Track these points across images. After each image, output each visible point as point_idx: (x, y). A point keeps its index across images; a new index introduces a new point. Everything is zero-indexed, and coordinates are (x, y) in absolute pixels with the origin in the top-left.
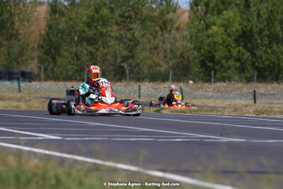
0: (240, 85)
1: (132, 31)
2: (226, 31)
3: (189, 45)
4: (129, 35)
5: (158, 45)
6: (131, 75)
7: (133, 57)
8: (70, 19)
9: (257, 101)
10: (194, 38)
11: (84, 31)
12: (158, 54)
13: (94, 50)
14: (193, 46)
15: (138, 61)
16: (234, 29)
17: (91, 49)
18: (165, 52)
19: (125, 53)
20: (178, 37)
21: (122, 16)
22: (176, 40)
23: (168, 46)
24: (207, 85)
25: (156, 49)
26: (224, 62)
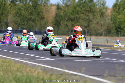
3: (111, 22)
4: (87, 18)
5: (98, 22)
6: (88, 34)
7: (89, 26)
8: (65, 11)
10: (113, 19)
11: (70, 16)
12: (98, 25)
13: (73, 24)
14: (112, 22)
15: (91, 28)
17: (72, 23)
18: (102, 25)
19: (86, 25)
20: (106, 19)
21: (85, 10)
22: (105, 20)
23: (102, 22)
24: (117, 38)
25: (98, 23)
26: (124, 29)
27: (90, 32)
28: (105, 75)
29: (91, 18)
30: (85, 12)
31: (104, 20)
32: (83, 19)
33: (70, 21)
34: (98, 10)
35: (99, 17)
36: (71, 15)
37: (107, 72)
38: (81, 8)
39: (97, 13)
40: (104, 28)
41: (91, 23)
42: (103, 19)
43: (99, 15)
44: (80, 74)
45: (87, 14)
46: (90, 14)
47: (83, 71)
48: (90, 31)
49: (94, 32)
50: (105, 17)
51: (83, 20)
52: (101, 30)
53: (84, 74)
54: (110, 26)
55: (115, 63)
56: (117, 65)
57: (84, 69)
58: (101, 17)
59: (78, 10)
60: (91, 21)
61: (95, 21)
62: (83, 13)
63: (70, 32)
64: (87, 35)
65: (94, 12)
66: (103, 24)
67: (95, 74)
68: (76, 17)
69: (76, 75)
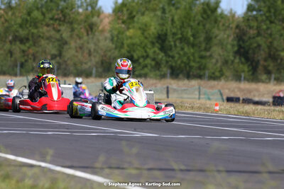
0: (154, 81)
1: (61, 33)
2: (143, 34)
3: (111, 45)
4: (58, 36)
5: (83, 44)
6: (59, 71)
7: (60, 55)
8: (6, 21)
9: (170, 96)
10: (115, 39)
11: (17, 31)
12: (83, 53)
13: (26, 49)
14: (114, 46)
15: (66, 59)
16: (151, 33)
17: (23, 47)
18: (90, 51)
19: (54, 52)
20: (101, 38)
21: (52, 19)
22: (98, 40)
23: (92, 46)
25: (81, 48)
26: (141, 60)
27: (65, 69)
28: (98, 165)
29: (66, 35)
30: (52, 22)
31: (95, 39)
32: (48, 39)
33: (18, 43)
34: (81, 18)
35: (85, 34)
36: (20, 30)
37: (102, 158)
39: (79, 24)
40: (95, 59)
41: (66, 47)
42: (93, 38)
43: (83, 30)
44: (43, 164)
45: (56, 26)
46: (62, 28)
47: (49, 158)
48: (63, 66)
49: (72, 68)
50: (97, 33)
51: (47, 41)
52: (89, 64)
53: (50, 163)
54: (109, 54)
55: (121, 139)
56: (124, 143)
57: (51, 152)
58: (88, 34)
59: (37, 18)
60: (66, 43)
61: (76, 42)
62: (48, 25)
63: (18, 68)
65: (71, 23)
66: (92, 50)
67: (75, 164)
68: (33, 33)
69: (32, 166)
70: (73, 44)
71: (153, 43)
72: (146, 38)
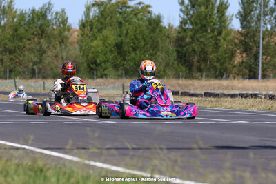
0: (113, 80)
1: (40, 44)
2: (103, 43)
3: (79, 53)
4: (38, 47)
5: (58, 53)
6: (40, 75)
7: (40, 62)
11: (7, 45)
12: (57, 60)
13: (14, 57)
14: (81, 54)
15: (45, 65)
16: (109, 42)
17: (11, 56)
18: (63, 58)
19: (35, 59)
20: (71, 48)
21: (33, 34)
22: (70, 50)
23: (64, 54)
24: (90, 81)
25: (56, 56)
26: (103, 64)
27: (44, 73)
28: (68, 147)
29: (44, 46)
30: (32, 36)
31: (67, 49)
32: (29, 50)
33: (8, 54)
34: (56, 33)
35: (59, 45)
36: (9, 43)
37: (71, 142)
38: (26, 30)
39: (54, 38)
41: (44, 55)
42: (65, 48)
43: (57, 43)
44: (26, 147)
45: (36, 39)
46: (42, 40)
47: (30, 142)
48: (43, 71)
49: (50, 72)
50: (68, 45)
51: (30, 52)
53: (32, 145)
54: (78, 60)
56: (88, 129)
57: (32, 137)
58: (61, 46)
59: (22, 34)
60: (45, 52)
61: (52, 52)
62: (29, 40)
63: (8, 73)
64: (38, 78)
65: (49, 37)
66: (64, 58)
67: (51, 147)
68: (19, 45)
69: (17, 149)
70: (49, 53)
71: (111, 51)
72: (106, 47)
